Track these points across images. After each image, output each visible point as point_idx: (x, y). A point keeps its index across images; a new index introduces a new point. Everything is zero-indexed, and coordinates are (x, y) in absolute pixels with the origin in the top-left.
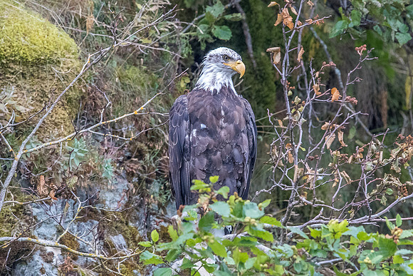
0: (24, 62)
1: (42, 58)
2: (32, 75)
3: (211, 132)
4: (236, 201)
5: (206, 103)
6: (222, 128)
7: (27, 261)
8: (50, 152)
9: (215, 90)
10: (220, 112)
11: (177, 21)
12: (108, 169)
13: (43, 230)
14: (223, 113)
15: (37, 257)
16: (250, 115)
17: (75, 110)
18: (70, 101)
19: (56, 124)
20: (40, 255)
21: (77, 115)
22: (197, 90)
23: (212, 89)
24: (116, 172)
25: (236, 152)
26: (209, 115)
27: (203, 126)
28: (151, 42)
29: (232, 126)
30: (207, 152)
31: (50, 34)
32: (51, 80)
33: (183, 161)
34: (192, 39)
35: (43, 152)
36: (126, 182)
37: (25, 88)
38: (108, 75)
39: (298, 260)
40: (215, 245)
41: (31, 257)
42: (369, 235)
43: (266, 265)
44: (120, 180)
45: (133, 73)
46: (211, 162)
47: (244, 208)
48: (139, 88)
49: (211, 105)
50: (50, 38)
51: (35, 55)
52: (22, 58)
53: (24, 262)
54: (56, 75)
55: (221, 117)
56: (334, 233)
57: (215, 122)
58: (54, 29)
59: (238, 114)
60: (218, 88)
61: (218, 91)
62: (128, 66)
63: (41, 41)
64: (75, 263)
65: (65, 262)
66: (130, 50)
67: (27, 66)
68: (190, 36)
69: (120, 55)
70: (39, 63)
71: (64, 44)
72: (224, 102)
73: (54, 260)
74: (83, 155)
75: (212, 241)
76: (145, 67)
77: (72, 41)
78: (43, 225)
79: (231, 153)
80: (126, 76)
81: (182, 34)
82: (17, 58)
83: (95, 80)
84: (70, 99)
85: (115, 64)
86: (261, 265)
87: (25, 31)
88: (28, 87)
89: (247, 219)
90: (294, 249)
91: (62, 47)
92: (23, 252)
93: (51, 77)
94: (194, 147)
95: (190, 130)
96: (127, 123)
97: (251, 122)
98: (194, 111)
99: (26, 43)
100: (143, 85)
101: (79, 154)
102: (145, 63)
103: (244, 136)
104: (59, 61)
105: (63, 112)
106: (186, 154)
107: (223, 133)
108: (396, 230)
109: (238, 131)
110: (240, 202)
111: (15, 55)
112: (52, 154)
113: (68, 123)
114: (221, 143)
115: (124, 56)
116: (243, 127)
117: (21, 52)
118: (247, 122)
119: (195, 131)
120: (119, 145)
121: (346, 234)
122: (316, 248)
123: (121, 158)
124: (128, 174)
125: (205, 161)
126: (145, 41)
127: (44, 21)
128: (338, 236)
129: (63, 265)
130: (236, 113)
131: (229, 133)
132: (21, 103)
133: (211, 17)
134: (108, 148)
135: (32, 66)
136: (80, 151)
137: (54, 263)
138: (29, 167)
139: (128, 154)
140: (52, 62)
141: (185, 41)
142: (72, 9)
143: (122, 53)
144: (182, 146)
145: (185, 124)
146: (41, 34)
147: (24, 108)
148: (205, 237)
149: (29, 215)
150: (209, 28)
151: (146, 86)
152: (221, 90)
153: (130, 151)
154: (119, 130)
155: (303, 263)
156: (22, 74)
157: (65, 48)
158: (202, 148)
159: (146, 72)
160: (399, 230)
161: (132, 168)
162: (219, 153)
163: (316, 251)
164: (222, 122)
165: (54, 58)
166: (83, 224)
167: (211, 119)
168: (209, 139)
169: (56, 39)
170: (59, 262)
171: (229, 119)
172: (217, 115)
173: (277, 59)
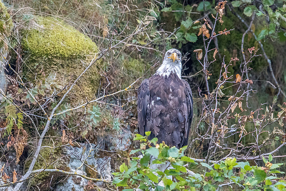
0: (63, 57)
1: (74, 55)
2: (68, 66)
3: (164, 102)
4: (164, 147)
5: (160, 83)
6: (170, 100)
7: (64, 184)
8: (79, 114)
9: (166, 76)
10: (169, 89)
11: (163, 31)
12: (117, 124)
13: (74, 163)
14: (171, 90)
15: (70, 181)
16: (189, 91)
17: (96, 87)
18: (92, 81)
19: (84, 97)
20: (72, 179)
21: (98, 90)
22: (155, 76)
23: (164, 75)
24: (123, 126)
25: (179, 114)
26: (162, 91)
27: (158, 98)
28: (146, 44)
29: (177, 98)
30: (161, 115)
31: (80, 40)
32: (80, 68)
33: (146, 121)
34: (173, 41)
35: (74, 114)
36: (130, 133)
37: (63, 74)
38: (118, 65)
39: (205, 183)
40: (150, 174)
41: (66, 181)
42: (251, 167)
43: (184, 187)
44: (126, 131)
45: (135, 63)
46: (163, 121)
47: (169, 151)
48: (139, 73)
49: (164, 85)
50: (79, 42)
51: (69, 53)
52: (61, 55)
53: (62, 184)
54: (83, 65)
55: (170, 93)
56: (228, 166)
57: (166, 96)
58: (82, 36)
59: (181, 91)
60: (168, 74)
61: (168, 76)
62: (131, 59)
63: (73, 44)
64: (95, 184)
65: (89, 183)
66: (133, 49)
67: (65, 60)
68: (172, 40)
69: (126, 52)
70: (72, 58)
71: (88, 46)
72: (172, 83)
73: (82, 182)
74: (98, 116)
75: (148, 172)
76: (142, 60)
77: (94, 44)
78: (75, 160)
79: (176, 115)
80: (131, 66)
81: (168, 39)
82: (58, 55)
83: (109, 69)
84: (92, 80)
85: (123, 58)
86: (181, 187)
87: (64, 38)
88: (65, 73)
89: (169, 159)
90: (202, 177)
91: (87, 48)
92: (61, 178)
93: (80, 67)
94: (153, 112)
95: (151, 101)
96: (130, 95)
97: (189, 96)
98: (152, 89)
99: (64, 46)
100: (141, 71)
101: (95, 115)
102: (142, 57)
103: (185, 105)
104: (85, 57)
105: (88, 89)
106: (148, 117)
107: (171, 103)
108: (268, 164)
109: (180, 102)
110: (166, 147)
111: (57, 53)
112: (80, 115)
113: (91, 96)
114: (170, 109)
115: (128, 53)
116: (184, 99)
117: (61, 51)
118: (187, 96)
119: (153, 101)
120: (126, 109)
121: (236, 166)
122: (217, 175)
123: (127, 117)
124: (131, 127)
125: (159, 120)
126: (142, 43)
127: (76, 31)
128: (231, 168)
129: (88, 186)
130: (179, 90)
131: (175, 103)
132: (60, 83)
133: (184, 28)
134: (119, 111)
135: (68, 60)
136: (97, 114)
137: (81, 184)
138: (66, 124)
139: (132, 115)
140: (80, 57)
141: (169, 42)
142: (95, 23)
143: (127, 51)
144: (145, 111)
145: (147, 97)
146: (74, 40)
147: (61, 87)
148: (144, 170)
149: (66, 154)
150: (183, 35)
151: (143, 71)
152: (170, 76)
153: (132, 113)
154: (125, 100)
155: (209, 185)
156: (62, 65)
157: (89, 48)
158: (158, 113)
159: (143, 63)
160: (270, 164)
161: (134, 124)
162: (168, 115)
163: (217, 178)
164: (170, 96)
165: (82, 55)
166: (101, 159)
167: (164, 94)
168: (162, 107)
169: (83, 43)
170: (85, 183)
171: (175, 94)
172: (167, 91)
173: (200, 56)
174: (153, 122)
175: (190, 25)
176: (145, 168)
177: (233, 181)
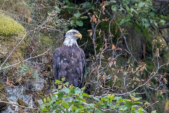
0: (4, 35)
1: (11, 33)
2: (8, 40)
4: (72, 87)
7: (5, 110)
9: (70, 46)
11: (63, 19)
12: (36, 75)
13: (11, 98)
14: (73, 54)
15: (9, 108)
17: (24, 53)
19: (17, 58)
20: (10, 107)
21: (25, 55)
22: (63, 46)
23: (69, 45)
24: (39, 76)
25: (78, 69)
27: (65, 59)
28: (53, 27)
29: (76, 59)
30: (67, 69)
31: (14, 25)
32: (15, 42)
34: (69, 26)
37: (5, 45)
38: (36, 40)
39: (96, 109)
40: (64, 104)
41: (7, 108)
42: (123, 100)
45: (47, 39)
46: (68, 73)
47: (75, 90)
48: (49, 44)
49: (68, 51)
50: (14, 26)
51: (8, 32)
54: (17, 40)
55: (72, 56)
57: (70, 58)
58: (16, 23)
59: (78, 55)
60: (71, 45)
61: (71, 46)
62: (44, 36)
63: (11, 27)
66: (45, 30)
67: (6, 37)
70: (10, 35)
71: (20, 28)
72: (73, 50)
73: (16, 109)
74: (26, 70)
75: (63, 102)
76: (51, 37)
77: (22, 27)
78: (12, 96)
79: (76, 69)
80: (44, 40)
81: (65, 24)
82: (2, 34)
83: (31, 42)
84: (22, 49)
85: (39, 36)
86: (82, 111)
87: (5, 23)
89: (76, 94)
90: (94, 105)
91: (19, 29)
92: (4, 106)
93: (15, 41)
94: (62, 67)
96: (44, 58)
99: (5, 28)
102: (51, 35)
103: (81, 63)
104: (18, 35)
105: (19, 54)
106: (59, 70)
107: (73, 62)
109: (78, 61)
112: (15, 69)
113: (21, 58)
114: (72, 66)
115: (43, 33)
117: (3, 31)
119: (62, 61)
120: (41, 66)
121: (114, 99)
123: (42, 71)
124: (44, 77)
125: (66, 72)
126: (51, 27)
127: (12, 19)
128: (111, 100)
129: (19, 111)
130: (78, 54)
131: (75, 62)
132: (3, 50)
133: (75, 17)
134: (37, 67)
135: (8, 37)
136: (25, 68)
137: (16, 110)
138: (6, 75)
139: (44, 69)
140: (15, 35)
141: (66, 26)
142: (23, 15)
143: (42, 31)
146: (11, 24)
147: (4, 53)
149: (6, 92)
150: (75, 22)
151: (51, 44)
154: (41, 60)
155: (98, 110)
156: (4, 39)
157: (20, 30)
158: (65, 68)
159: (51, 38)
160: (134, 98)
162: (71, 69)
163: (103, 106)
164: (72, 58)
165: (16, 33)
166: (27, 95)
169: (17, 27)
170: (17, 110)
171: (75, 57)
172: (70, 55)
173: (91, 34)
174: (62, 73)
175: (79, 16)
176: (61, 100)
177: (112, 108)
